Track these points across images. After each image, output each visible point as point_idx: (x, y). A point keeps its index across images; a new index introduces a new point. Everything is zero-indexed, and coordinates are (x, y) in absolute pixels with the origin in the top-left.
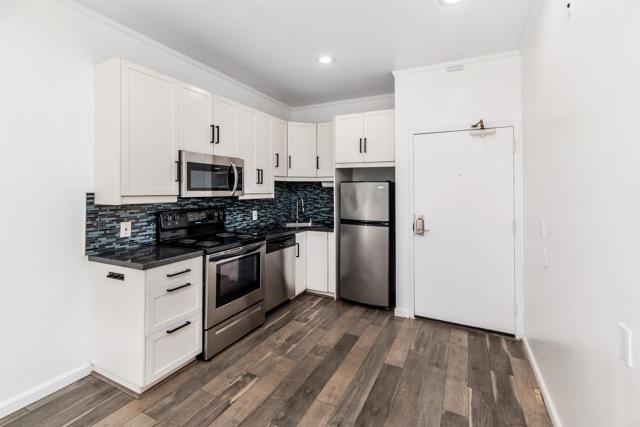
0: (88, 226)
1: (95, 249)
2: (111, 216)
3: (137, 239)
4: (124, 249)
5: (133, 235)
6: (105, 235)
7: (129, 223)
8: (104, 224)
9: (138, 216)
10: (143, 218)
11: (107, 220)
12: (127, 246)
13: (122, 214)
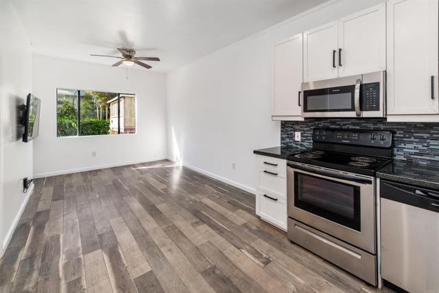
0: (282, 131)
1: (284, 143)
2: (292, 127)
3: (305, 144)
4: (297, 148)
5: (302, 141)
6: (288, 137)
7: (300, 133)
8: (288, 131)
9: (305, 129)
10: (308, 131)
11: (289, 129)
12: (299, 146)
13: (297, 127)
